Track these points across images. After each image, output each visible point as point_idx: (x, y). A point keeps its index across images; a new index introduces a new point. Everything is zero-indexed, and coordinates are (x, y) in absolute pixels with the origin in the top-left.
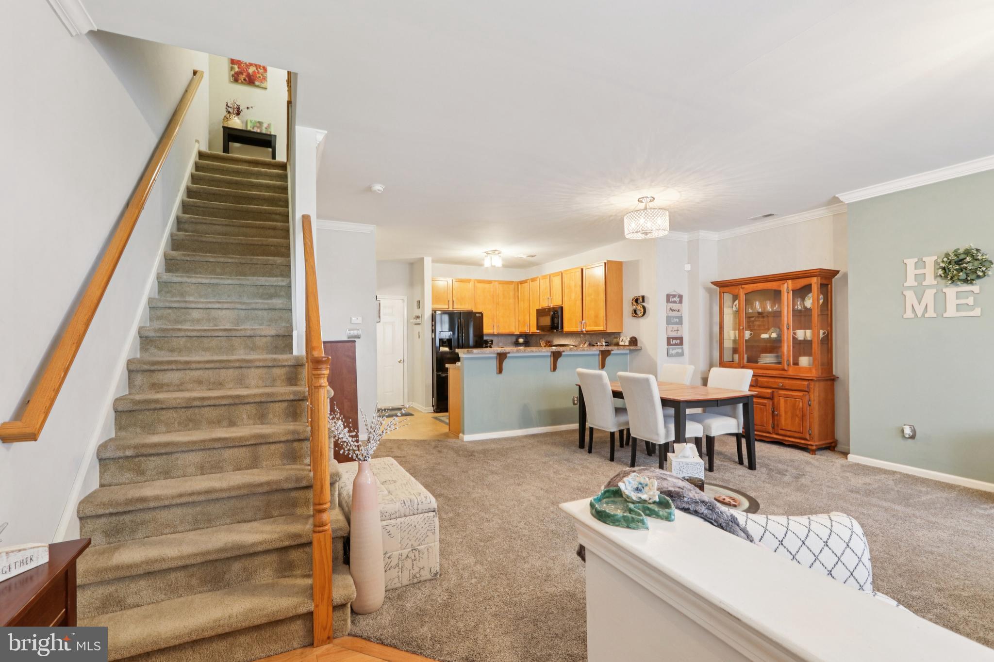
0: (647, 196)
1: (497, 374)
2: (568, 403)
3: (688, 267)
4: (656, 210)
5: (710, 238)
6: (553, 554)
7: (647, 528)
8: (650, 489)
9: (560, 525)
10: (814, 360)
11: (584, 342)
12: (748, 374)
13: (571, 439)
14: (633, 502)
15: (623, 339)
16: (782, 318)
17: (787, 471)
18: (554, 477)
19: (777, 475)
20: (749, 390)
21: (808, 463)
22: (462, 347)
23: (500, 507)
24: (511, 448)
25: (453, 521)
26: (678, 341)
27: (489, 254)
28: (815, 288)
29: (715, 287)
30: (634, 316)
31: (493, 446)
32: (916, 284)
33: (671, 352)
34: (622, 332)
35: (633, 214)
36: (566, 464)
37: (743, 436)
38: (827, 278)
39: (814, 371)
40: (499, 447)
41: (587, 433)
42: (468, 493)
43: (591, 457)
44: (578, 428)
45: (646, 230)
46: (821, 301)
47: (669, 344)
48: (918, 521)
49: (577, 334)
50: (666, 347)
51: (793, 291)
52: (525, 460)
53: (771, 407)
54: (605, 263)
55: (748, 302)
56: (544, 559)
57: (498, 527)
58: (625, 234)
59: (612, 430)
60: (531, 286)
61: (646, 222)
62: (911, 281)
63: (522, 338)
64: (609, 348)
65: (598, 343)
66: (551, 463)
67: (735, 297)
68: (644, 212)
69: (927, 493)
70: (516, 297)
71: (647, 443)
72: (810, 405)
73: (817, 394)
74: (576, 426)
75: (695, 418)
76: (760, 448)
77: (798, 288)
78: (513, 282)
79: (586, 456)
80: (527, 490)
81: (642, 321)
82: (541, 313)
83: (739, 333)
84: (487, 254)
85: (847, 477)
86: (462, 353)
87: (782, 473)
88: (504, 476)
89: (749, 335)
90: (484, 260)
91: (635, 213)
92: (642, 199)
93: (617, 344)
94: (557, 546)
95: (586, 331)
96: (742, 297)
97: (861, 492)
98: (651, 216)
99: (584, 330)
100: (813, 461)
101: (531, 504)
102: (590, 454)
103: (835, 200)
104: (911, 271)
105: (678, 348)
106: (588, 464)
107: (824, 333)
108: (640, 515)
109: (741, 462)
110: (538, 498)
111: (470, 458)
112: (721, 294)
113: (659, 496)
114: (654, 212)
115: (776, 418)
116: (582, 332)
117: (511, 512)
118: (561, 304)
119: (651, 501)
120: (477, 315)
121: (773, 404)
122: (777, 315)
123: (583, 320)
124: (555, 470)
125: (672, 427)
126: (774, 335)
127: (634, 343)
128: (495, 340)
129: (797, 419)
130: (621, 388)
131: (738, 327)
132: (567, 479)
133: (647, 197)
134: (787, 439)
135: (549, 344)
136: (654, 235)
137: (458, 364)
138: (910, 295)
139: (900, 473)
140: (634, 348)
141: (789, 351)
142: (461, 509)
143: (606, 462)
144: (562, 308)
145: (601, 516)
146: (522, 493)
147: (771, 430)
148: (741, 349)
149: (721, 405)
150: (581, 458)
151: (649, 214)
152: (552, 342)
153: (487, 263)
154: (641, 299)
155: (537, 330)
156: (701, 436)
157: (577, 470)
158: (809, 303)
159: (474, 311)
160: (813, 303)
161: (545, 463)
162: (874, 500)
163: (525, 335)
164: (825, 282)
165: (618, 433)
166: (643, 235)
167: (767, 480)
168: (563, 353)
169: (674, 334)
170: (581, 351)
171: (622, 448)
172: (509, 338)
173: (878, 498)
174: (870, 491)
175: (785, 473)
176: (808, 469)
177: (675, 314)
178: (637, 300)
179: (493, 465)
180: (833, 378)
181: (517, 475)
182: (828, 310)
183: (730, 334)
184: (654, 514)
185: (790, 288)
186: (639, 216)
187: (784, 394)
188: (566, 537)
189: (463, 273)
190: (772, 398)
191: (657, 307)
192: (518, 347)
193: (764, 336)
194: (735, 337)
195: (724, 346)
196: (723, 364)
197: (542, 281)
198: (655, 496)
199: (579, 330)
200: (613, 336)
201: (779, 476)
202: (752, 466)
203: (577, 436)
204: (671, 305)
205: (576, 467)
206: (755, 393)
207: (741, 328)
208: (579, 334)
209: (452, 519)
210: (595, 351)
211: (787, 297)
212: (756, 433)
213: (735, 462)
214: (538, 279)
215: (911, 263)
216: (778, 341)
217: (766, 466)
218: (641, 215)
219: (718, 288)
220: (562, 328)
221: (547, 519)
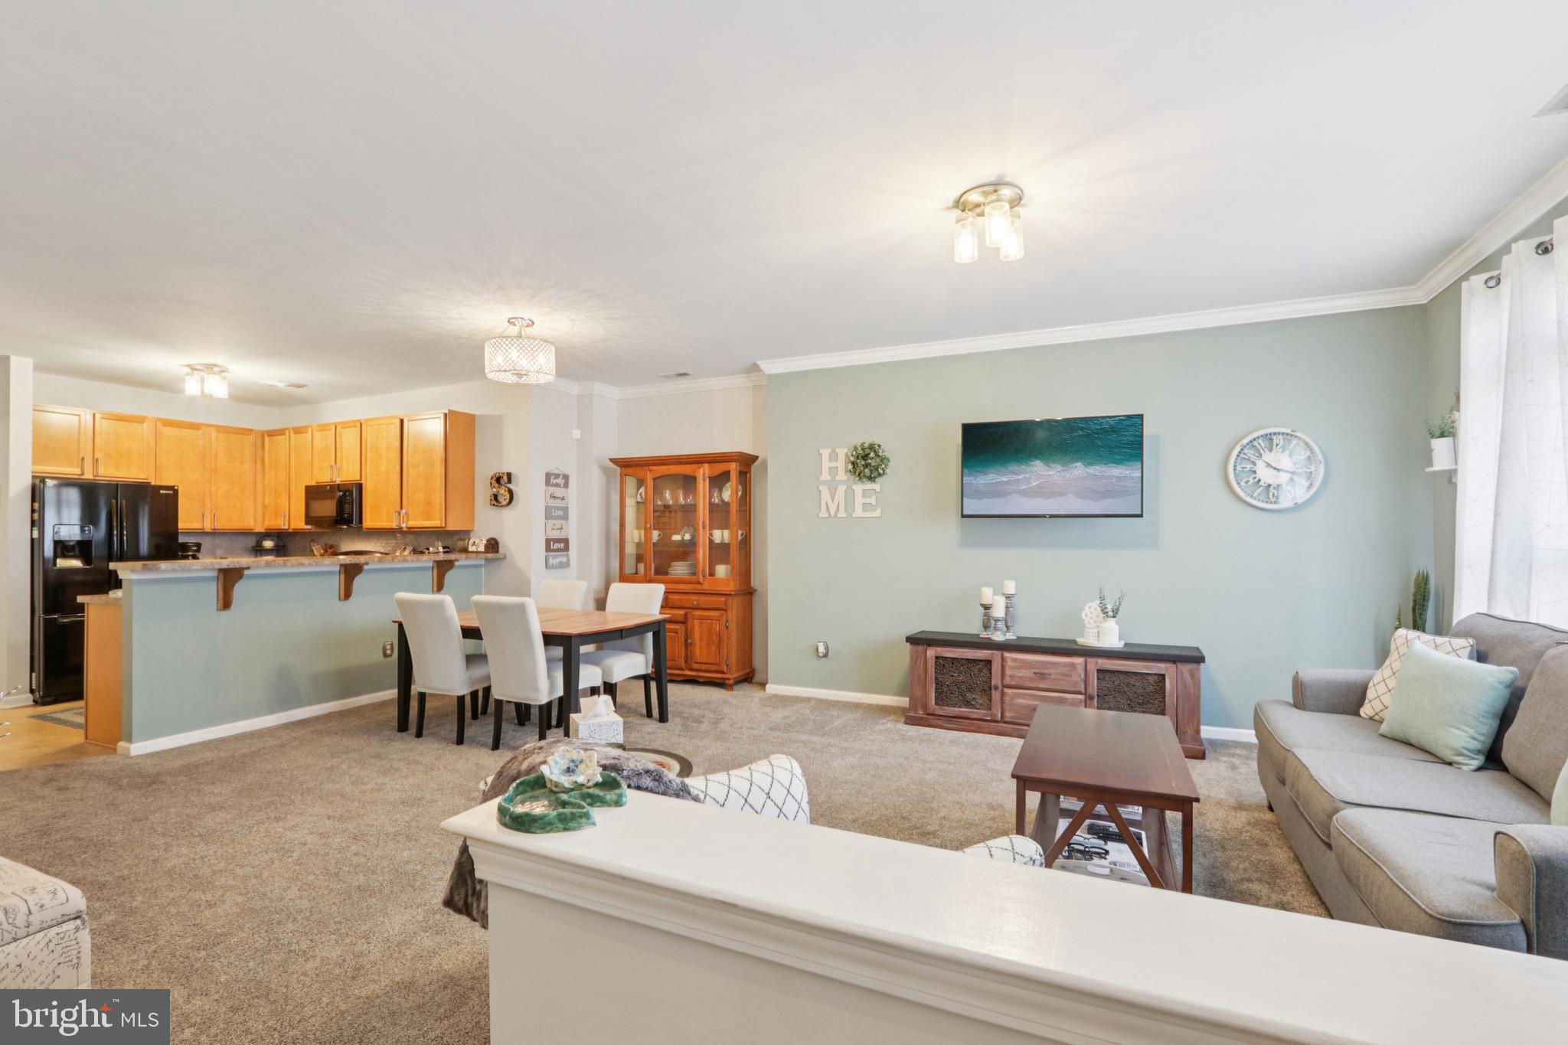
0: (522, 316)
1: (219, 610)
2: (376, 655)
3: (577, 434)
4: (537, 342)
5: (608, 394)
6: (364, 928)
7: (594, 824)
8: (587, 766)
9: (374, 872)
10: (732, 569)
11: (403, 547)
12: (658, 590)
13: (380, 718)
14: (568, 791)
15: (474, 542)
16: (697, 513)
17: (704, 717)
18: (353, 791)
19: (693, 724)
20: (660, 613)
21: (726, 702)
22: (122, 558)
23: (240, 872)
24: (254, 752)
25: (118, 928)
26: (562, 545)
27: (196, 370)
28: (734, 476)
29: (615, 466)
30: (494, 505)
31: (208, 755)
32: (829, 478)
33: (552, 561)
34: (473, 530)
35: (500, 341)
36: (375, 765)
37: (653, 679)
38: (746, 462)
39: (732, 583)
40: (223, 755)
41: (414, 704)
42: (154, 860)
43: (421, 744)
44: (396, 696)
45: (521, 370)
46: (740, 493)
47: (548, 549)
48: (833, 750)
49: (389, 532)
50: (544, 553)
51: (710, 478)
52: (286, 771)
53: (684, 634)
54: (446, 415)
55: (657, 491)
56: (348, 941)
57: (238, 911)
58: (486, 372)
59: (460, 693)
60: (292, 443)
61: (521, 357)
62: (825, 476)
63: (272, 540)
64: (452, 557)
65: (431, 549)
66: (344, 767)
67: (641, 483)
68: (518, 340)
69: (838, 717)
70: (259, 461)
71: (518, 705)
72: (727, 628)
73: (734, 612)
74: (392, 693)
75: (592, 660)
76: (674, 691)
77: (715, 475)
78: (252, 430)
79: (413, 742)
80: (297, 825)
81: (507, 514)
82: (314, 493)
83: (645, 534)
84: (192, 369)
85: (767, 713)
86: (124, 570)
87: (698, 720)
88: (240, 810)
89: (657, 535)
90: (183, 381)
91: (504, 340)
92: (514, 320)
93: (465, 550)
94: (371, 910)
95: (408, 528)
96: (650, 483)
97: (781, 728)
98: (529, 349)
99: (404, 525)
100: (731, 699)
101: (310, 849)
102: (420, 739)
103: (755, 368)
104: (826, 464)
105: (562, 556)
106: (418, 757)
107: (742, 535)
108: (580, 807)
109: (649, 715)
110: (321, 835)
111: (150, 789)
112: (623, 475)
113: (601, 774)
114: (534, 344)
115: (689, 648)
116: (400, 530)
117: (266, 874)
118: (358, 478)
119: (590, 784)
120: (162, 492)
121: (686, 628)
122: (690, 510)
123: (401, 508)
124: (353, 779)
125: (559, 676)
126: (687, 537)
127: (493, 548)
128: (206, 543)
129: (713, 647)
130: (477, 621)
131: (643, 525)
132: (379, 790)
133: (523, 318)
134: (702, 674)
135: (332, 551)
136: (533, 379)
137: (116, 594)
138: (824, 489)
139: (815, 699)
140: (494, 557)
141: (704, 558)
142: (139, 898)
143: (450, 748)
144: (360, 487)
145: (522, 823)
146: (287, 833)
147: (683, 664)
148: (648, 556)
149: (628, 636)
150: (405, 747)
151: (526, 346)
152: (338, 546)
153: (192, 387)
154: (505, 478)
155: (306, 524)
156: (599, 685)
157: (397, 770)
158: (727, 495)
159: (153, 483)
160: (731, 496)
161: (332, 769)
162: (794, 736)
163: (278, 533)
164: (744, 470)
165: (469, 696)
166: (515, 377)
167: (682, 733)
168: (365, 567)
169: (556, 535)
170: (399, 561)
171: (477, 721)
172: (240, 539)
173: (798, 731)
174: (790, 725)
175: (702, 719)
176: (726, 710)
177: (558, 503)
178: (498, 480)
179: (213, 793)
180: (750, 591)
181: (272, 802)
182: (746, 505)
183: (634, 535)
184: (597, 802)
185: (707, 475)
186: (510, 345)
187: (699, 615)
188: (386, 891)
189: (126, 402)
190: (684, 622)
191: (530, 491)
192: (261, 556)
193: (676, 538)
194: (640, 538)
195: (626, 552)
196: (624, 578)
197: (317, 435)
198: (595, 775)
199: (394, 525)
200: (457, 537)
201: (696, 725)
202: (663, 718)
203: (394, 712)
204: (552, 489)
205: (396, 765)
206: (668, 616)
207: (648, 526)
208: (393, 532)
209: (114, 926)
210: (426, 561)
211: (703, 486)
212: (668, 671)
213: (642, 715)
214: (310, 429)
215: (825, 453)
216: (693, 544)
217: (680, 714)
218: (512, 345)
219: (618, 469)
220: (361, 522)
221: (346, 869)
